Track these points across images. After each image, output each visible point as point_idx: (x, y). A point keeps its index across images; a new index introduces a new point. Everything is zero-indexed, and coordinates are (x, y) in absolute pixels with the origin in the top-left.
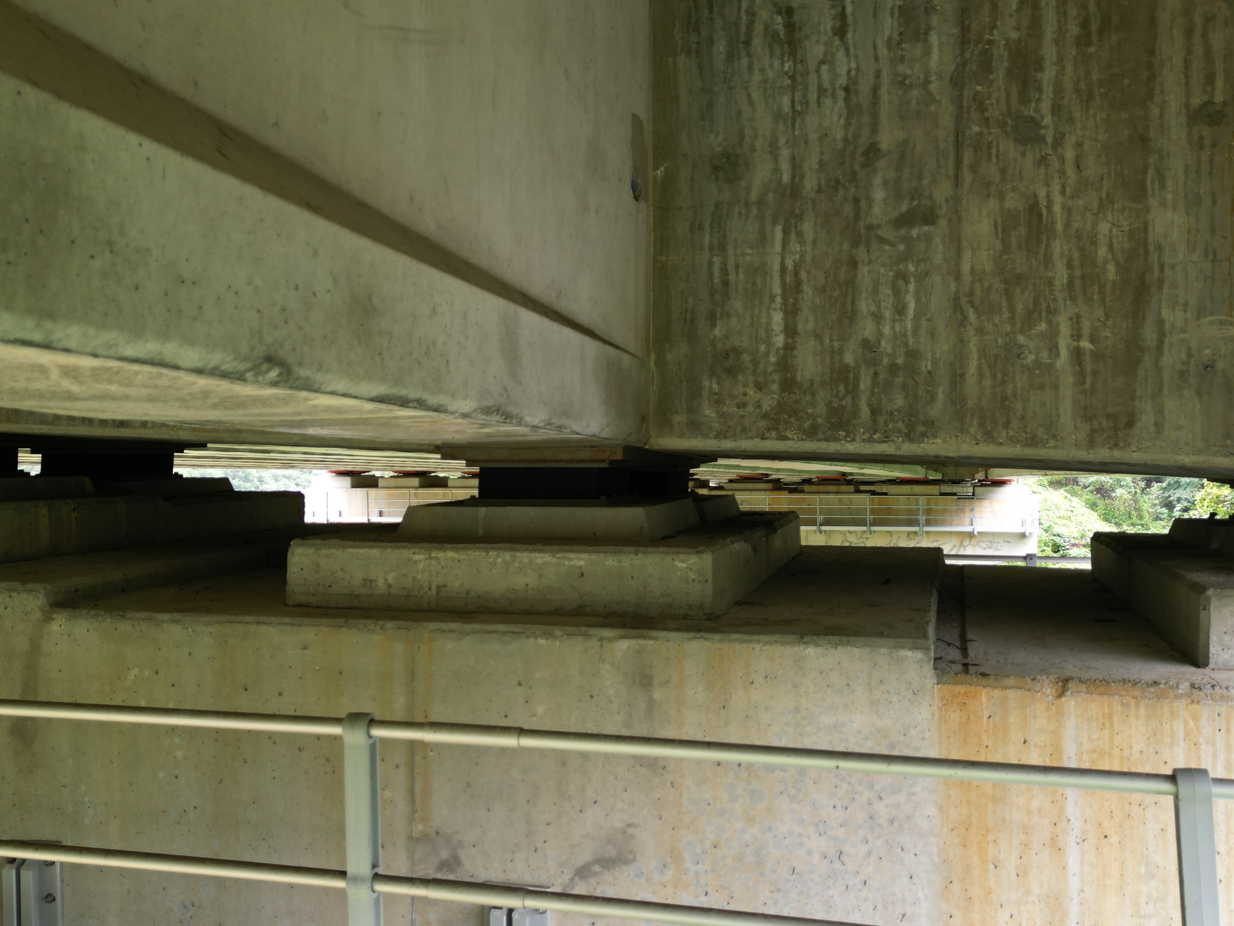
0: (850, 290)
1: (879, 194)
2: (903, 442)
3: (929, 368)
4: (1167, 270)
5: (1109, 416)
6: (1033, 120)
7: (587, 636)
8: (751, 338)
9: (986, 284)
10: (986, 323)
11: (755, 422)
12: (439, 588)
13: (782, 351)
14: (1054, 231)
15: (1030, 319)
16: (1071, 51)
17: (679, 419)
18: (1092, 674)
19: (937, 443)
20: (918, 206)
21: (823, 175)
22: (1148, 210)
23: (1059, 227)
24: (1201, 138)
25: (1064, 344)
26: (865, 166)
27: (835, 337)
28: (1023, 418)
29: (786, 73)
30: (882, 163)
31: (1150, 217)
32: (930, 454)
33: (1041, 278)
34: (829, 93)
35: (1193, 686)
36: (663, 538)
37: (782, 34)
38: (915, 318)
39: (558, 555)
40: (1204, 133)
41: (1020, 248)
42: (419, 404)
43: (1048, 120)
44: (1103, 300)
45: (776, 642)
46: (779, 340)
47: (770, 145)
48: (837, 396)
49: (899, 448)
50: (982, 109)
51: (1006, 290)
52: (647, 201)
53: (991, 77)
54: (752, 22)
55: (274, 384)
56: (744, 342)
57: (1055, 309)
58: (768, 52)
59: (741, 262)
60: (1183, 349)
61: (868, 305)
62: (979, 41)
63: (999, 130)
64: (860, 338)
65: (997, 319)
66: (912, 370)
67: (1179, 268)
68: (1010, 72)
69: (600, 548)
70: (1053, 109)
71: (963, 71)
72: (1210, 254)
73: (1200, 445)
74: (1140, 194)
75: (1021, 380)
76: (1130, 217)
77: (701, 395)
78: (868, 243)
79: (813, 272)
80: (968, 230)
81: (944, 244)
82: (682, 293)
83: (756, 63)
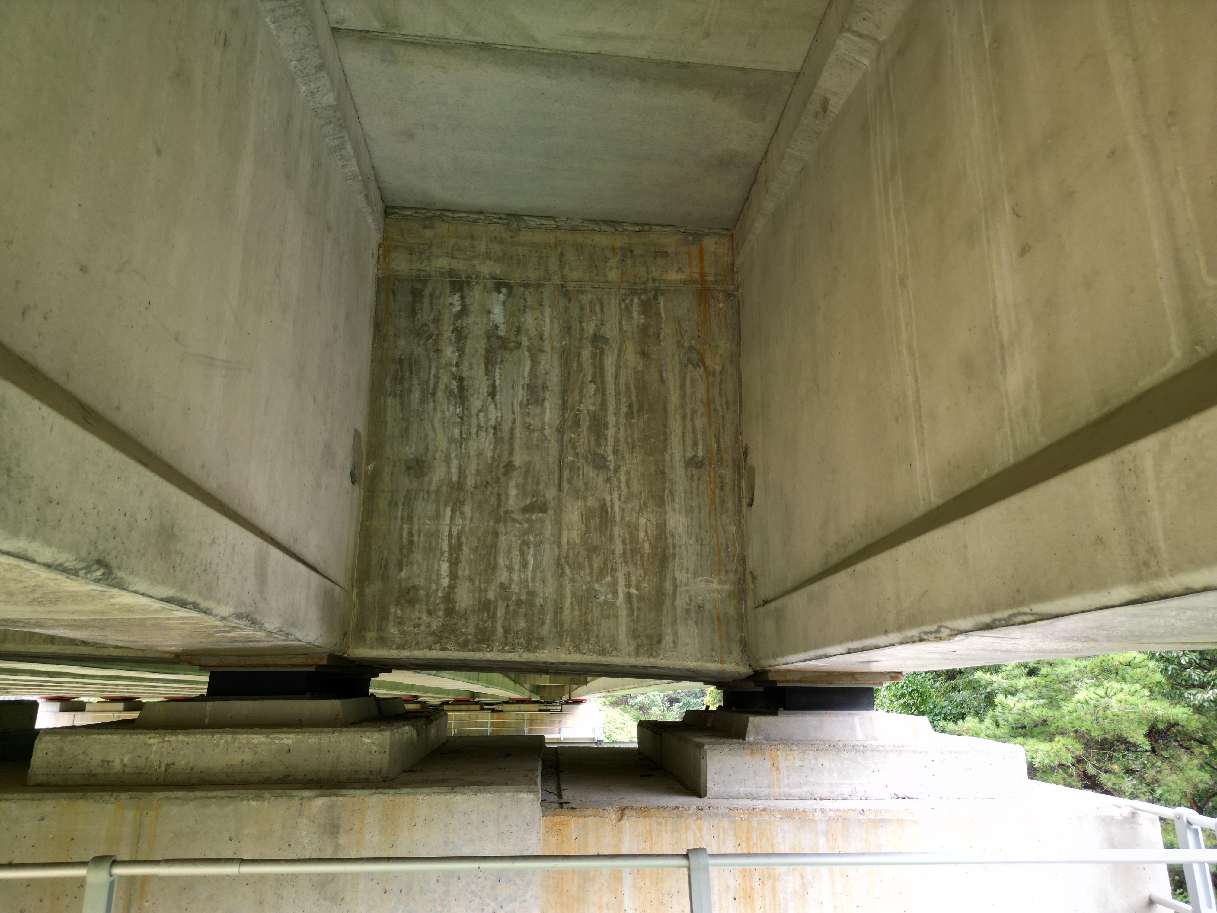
0: (493, 551)
1: (513, 492)
2: (523, 652)
3: (541, 603)
4: (677, 548)
5: (647, 636)
6: (603, 456)
7: (291, 797)
8: (426, 580)
9: (576, 551)
10: (576, 576)
11: (425, 638)
12: (168, 766)
13: (446, 589)
14: (615, 521)
15: (601, 574)
16: (623, 421)
17: (371, 635)
18: (639, 805)
20: (536, 501)
21: (478, 478)
22: (666, 513)
23: (618, 519)
24: (692, 475)
25: (621, 590)
26: (505, 474)
27: (482, 581)
28: (597, 636)
29: (458, 415)
30: (515, 474)
31: (667, 517)
32: (540, 660)
33: (608, 549)
34: (484, 429)
35: (698, 808)
36: (352, 724)
37: (456, 391)
38: (533, 570)
39: (271, 736)
40: (694, 472)
41: (596, 530)
43: (611, 457)
45: (434, 793)
46: (445, 582)
47: (445, 457)
48: (482, 620)
49: (521, 656)
50: (574, 447)
51: (587, 555)
52: (359, 485)
53: (579, 430)
54: (437, 383)
55: (97, 581)
56: (421, 582)
57: (616, 569)
58: (446, 401)
59: (422, 529)
60: (687, 595)
61: (504, 561)
62: (573, 409)
63: (584, 460)
64: (498, 582)
65: (582, 573)
66: (530, 604)
67: (683, 547)
68: (590, 428)
69: (305, 730)
70: (614, 452)
71: (564, 425)
72: (699, 540)
73: (699, 655)
74: (661, 503)
75: (596, 612)
76: (656, 516)
77: (388, 619)
78: (505, 521)
79: (470, 538)
80: (565, 518)
81: (552, 525)
82: (380, 547)
83: (438, 407)
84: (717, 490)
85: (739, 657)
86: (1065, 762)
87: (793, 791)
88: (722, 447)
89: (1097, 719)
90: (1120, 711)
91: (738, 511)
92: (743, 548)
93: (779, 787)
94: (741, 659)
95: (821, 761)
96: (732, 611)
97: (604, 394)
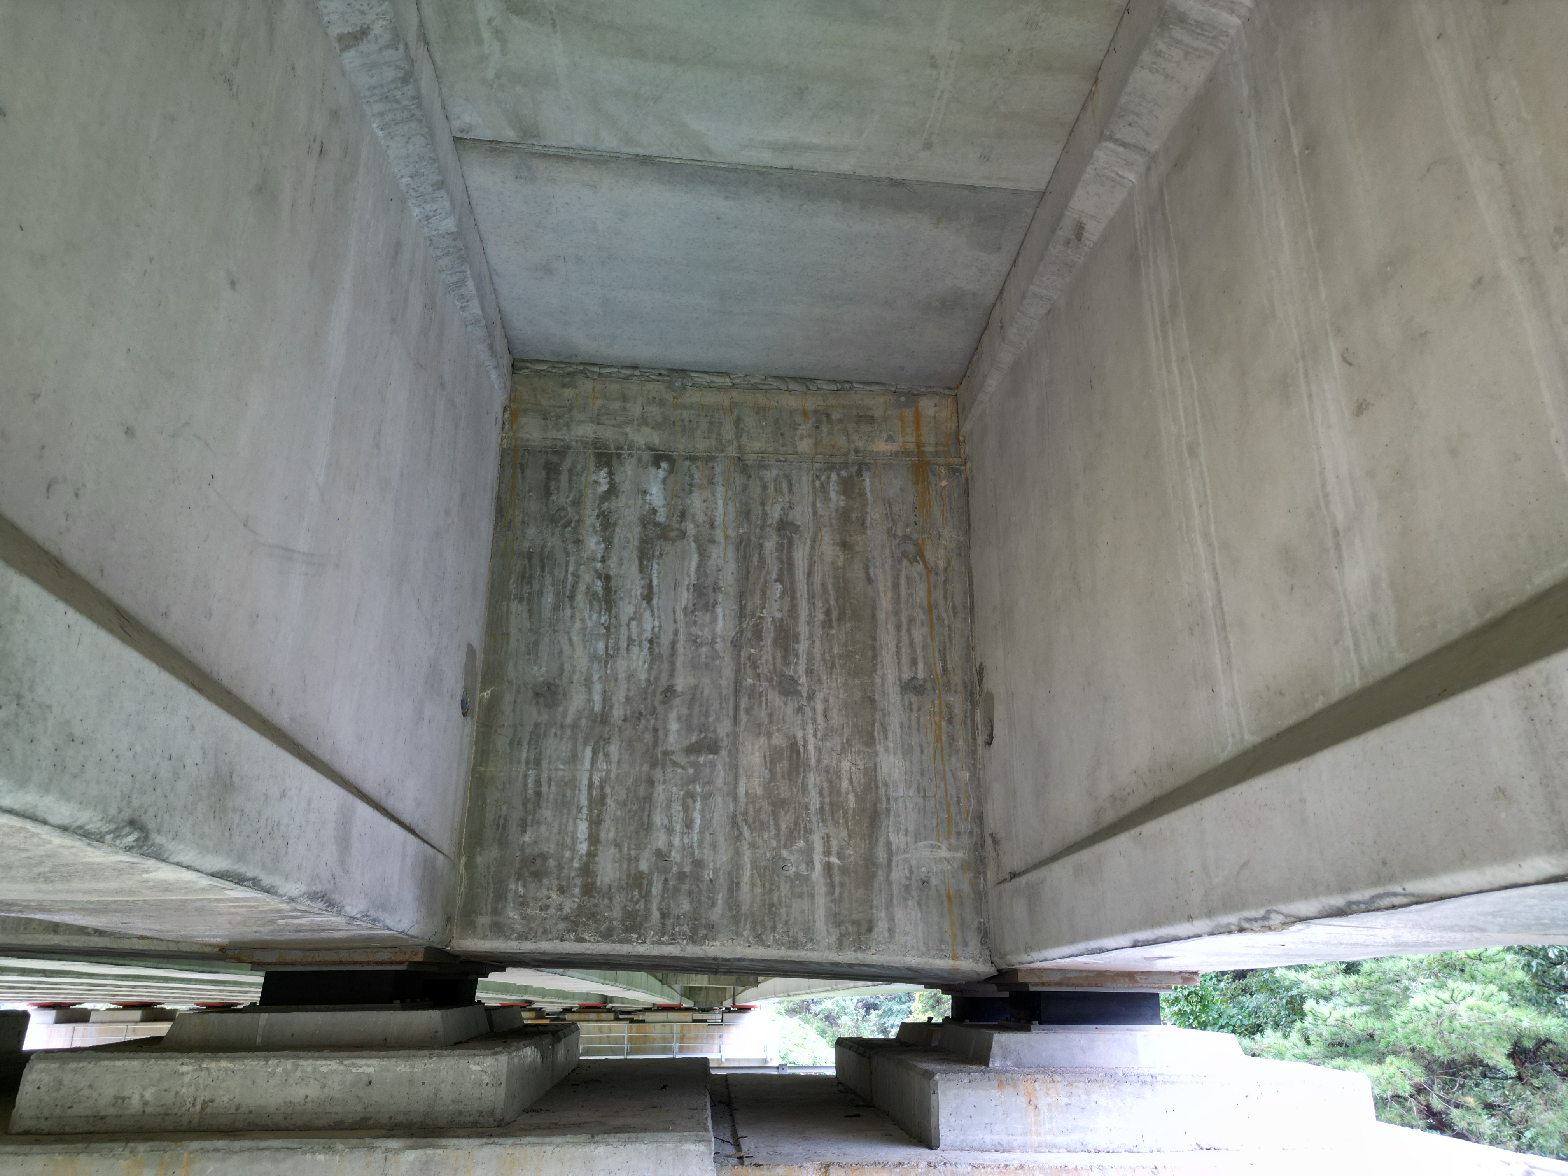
0: (647, 805)
1: (674, 726)
2: (687, 944)
3: (711, 876)
4: (892, 802)
5: (853, 923)
6: (792, 678)
7: (372, 1148)
8: (557, 845)
9: (758, 806)
10: (757, 839)
11: (556, 924)
12: (205, 1103)
13: (584, 858)
14: (809, 765)
15: (791, 838)
16: (819, 631)
17: (484, 920)
18: (849, 1160)
19: (716, 946)
20: (705, 738)
21: (628, 707)
22: (876, 754)
23: (813, 762)
24: (911, 704)
25: (818, 859)
26: (663, 703)
27: (633, 846)
28: (787, 922)
29: (603, 624)
30: (677, 701)
31: (879, 759)
32: (710, 956)
33: (800, 803)
34: (636, 643)
35: (929, 1164)
36: (456, 1044)
37: (601, 594)
38: (700, 832)
39: (346, 1062)
40: (912, 700)
41: (783, 777)
42: (253, 883)
43: (803, 680)
44: (847, 823)
45: (567, 1143)
46: (583, 848)
47: (586, 680)
48: (631, 900)
49: (683, 950)
50: (755, 667)
51: (773, 811)
52: (472, 717)
53: (762, 643)
54: (577, 583)
55: (129, 849)
56: (550, 848)
57: (811, 829)
58: (588, 607)
59: (553, 776)
60: (906, 866)
61: (662, 819)
62: (753, 616)
63: (767, 684)
64: (654, 848)
65: (766, 836)
66: (696, 878)
67: (900, 801)
68: (775, 641)
69: (391, 1053)
70: (807, 672)
71: (741, 637)
72: (922, 791)
73: (923, 948)
74: (870, 741)
75: (785, 889)
76: (864, 758)
77: (506, 898)
78: (664, 766)
79: (616, 788)
80: (743, 761)
81: (725, 770)
82: (496, 801)
83: (577, 614)
84: (944, 724)
85: (977, 951)
86: (1400, 1093)
87: (1058, 1140)
88: (949, 666)
89: (1441, 1032)
90: (1471, 1021)
91: (973, 752)
92: (980, 802)
93: (1039, 1134)
94: (980, 953)
95: (1094, 1097)
96: (966, 887)
97: (793, 598)
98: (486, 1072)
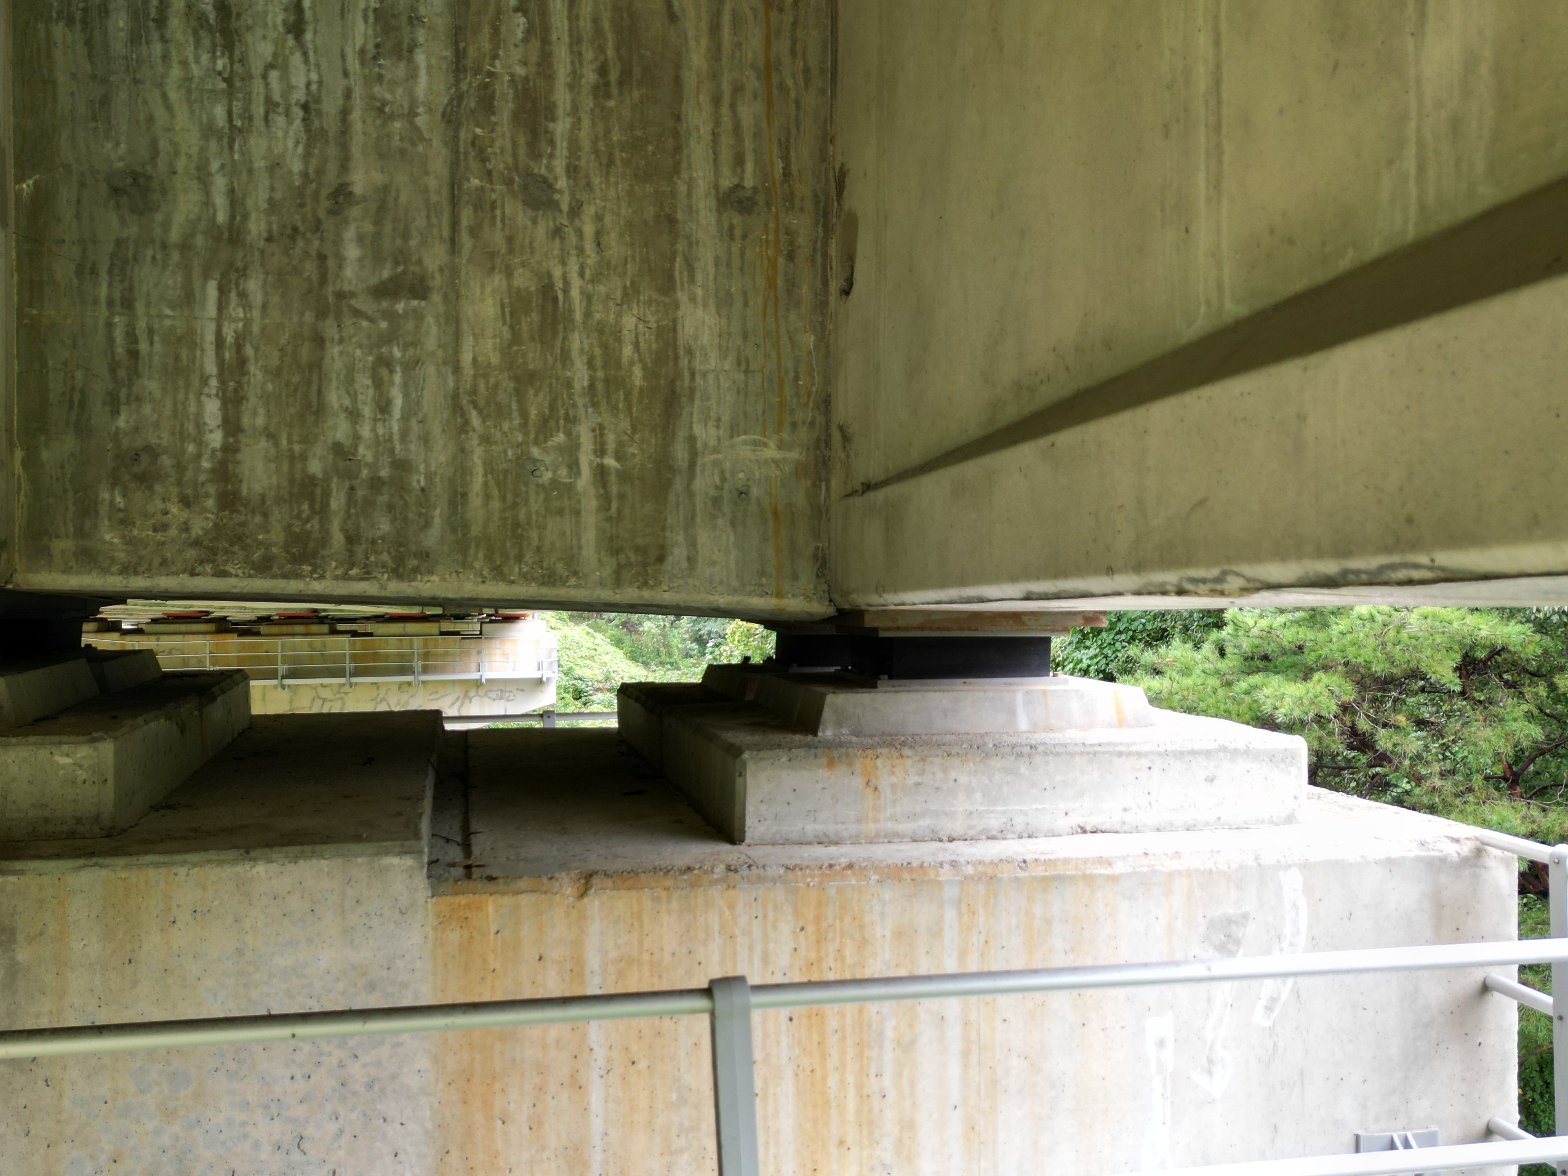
0: (315, 376)
1: (352, 252)
2: (389, 579)
3: (422, 484)
4: (698, 379)
5: (637, 549)
6: (545, 180)
8: (173, 434)
9: (492, 381)
10: (492, 430)
11: (181, 551)
13: (219, 454)
14: (572, 321)
15: (545, 428)
16: (587, 102)
17: (62, 545)
18: (619, 865)
19: (433, 582)
20: (404, 273)
21: (274, 218)
22: (676, 305)
23: (578, 316)
24: (732, 227)
25: (586, 459)
26: (332, 212)
27: (295, 438)
28: (539, 549)
29: (220, 73)
30: (355, 212)
31: (680, 314)
33: (557, 379)
34: (281, 109)
35: (728, 866)
37: (212, 17)
38: (403, 417)
40: (735, 221)
41: (532, 338)
43: (562, 183)
44: (629, 409)
46: (216, 439)
47: (198, 168)
48: (299, 517)
49: (383, 588)
50: (483, 159)
51: (516, 389)
53: (493, 119)
56: (165, 439)
57: (575, 417)
58: (191, 40)
59: (156, 326)
60: (716, 471)
61: (340, 398)
62: (477, 71)
63: (504, 187)
64: (330, 441)
65: (506, 426)
66: (400, 486)
67: (711, 377)
68: (516, 116)
70: (568, 171)
71: (459, 106)
72: (743, 363)
73: (735, 583)
74: (668, 286)
75: (536, 503)
76: (658, 311)
77: (96, 512)
78: (338, 316)
79: (263, 348)
80: (468, 311)
81: (439, 325)
82: (65, 364)
83: (174, 52)
84: (781, 261)
85: (811, 587)
86: (1324, 713)
87: (903, 827)
88: (794, 168)
90: (1421, 630)
91: (822, 305)
92: (828, 380)
93: (876, 821)
94: (815, 588)
95: (953, 774)
96: (800, 500)
97: (545, 41)
98: (80, 766)
